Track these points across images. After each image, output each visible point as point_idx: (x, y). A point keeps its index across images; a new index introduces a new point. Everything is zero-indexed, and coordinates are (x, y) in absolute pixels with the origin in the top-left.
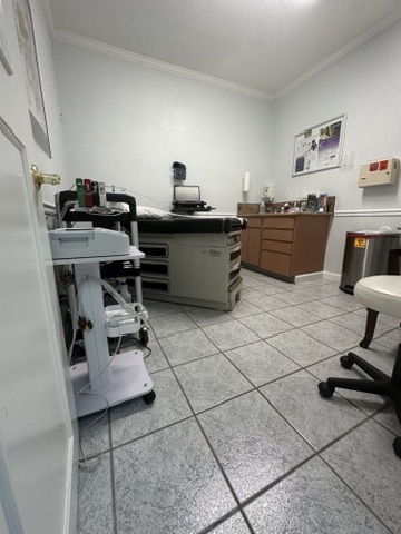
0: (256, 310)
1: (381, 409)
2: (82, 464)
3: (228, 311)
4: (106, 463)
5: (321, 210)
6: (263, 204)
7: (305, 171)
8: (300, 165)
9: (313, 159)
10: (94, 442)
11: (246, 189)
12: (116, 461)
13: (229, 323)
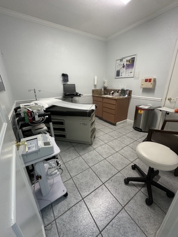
0: (102, 143)
1: (143, 186)
2: (46, 228)
3: (91, 144)
4: (54, 226)
5: (126, 96)
6: (103, 90)
7: (120, 77)
8: (118, 74)
9: (123, 72)
10: (48, 218)
11: (96, 84)
12: (58, 224)
13: (92, 152)
